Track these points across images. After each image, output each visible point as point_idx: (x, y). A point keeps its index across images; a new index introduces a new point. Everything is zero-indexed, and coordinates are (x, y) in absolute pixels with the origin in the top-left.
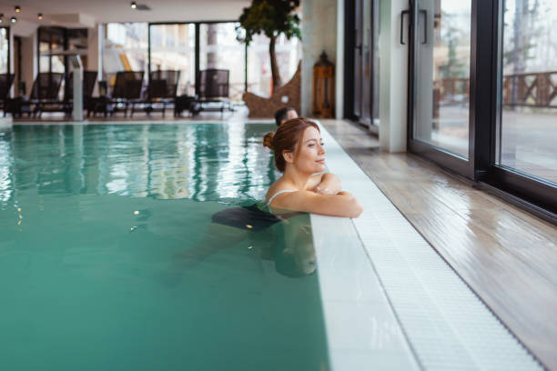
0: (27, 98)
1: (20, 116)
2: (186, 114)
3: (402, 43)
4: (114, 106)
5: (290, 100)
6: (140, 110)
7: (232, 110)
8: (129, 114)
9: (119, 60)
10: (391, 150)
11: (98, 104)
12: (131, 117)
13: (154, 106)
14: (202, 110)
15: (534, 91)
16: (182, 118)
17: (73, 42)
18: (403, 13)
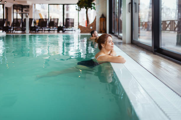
0: (10, 26)
1: (8, 32)
2: (61, 32)
3: (129, 12)
4: (38, 29)
5: (93, 28)
6: (46, 31)
7: (75, 31)
8: (43, 32)
9: (39, 15)
10: (127, 43)
11: (33, 29)
12: (44, 32)
13: (51, 29)
14: (66, 30)
15: (169, 26)
16: (60, 33)
17: (24, 9)
18: (130, 3)
